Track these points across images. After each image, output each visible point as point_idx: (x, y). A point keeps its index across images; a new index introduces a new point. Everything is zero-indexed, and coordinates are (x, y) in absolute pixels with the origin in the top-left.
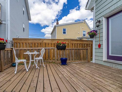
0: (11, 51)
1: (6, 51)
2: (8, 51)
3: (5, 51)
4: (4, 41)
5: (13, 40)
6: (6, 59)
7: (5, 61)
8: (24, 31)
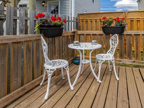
0: (72, 37)
1: (65, 36)
2: (68, 36)
3: (63, 38)
4: (61, 21)
5: (78, 16)
6: (64, 51)
7: (63, 54)
8: (93, 2)
